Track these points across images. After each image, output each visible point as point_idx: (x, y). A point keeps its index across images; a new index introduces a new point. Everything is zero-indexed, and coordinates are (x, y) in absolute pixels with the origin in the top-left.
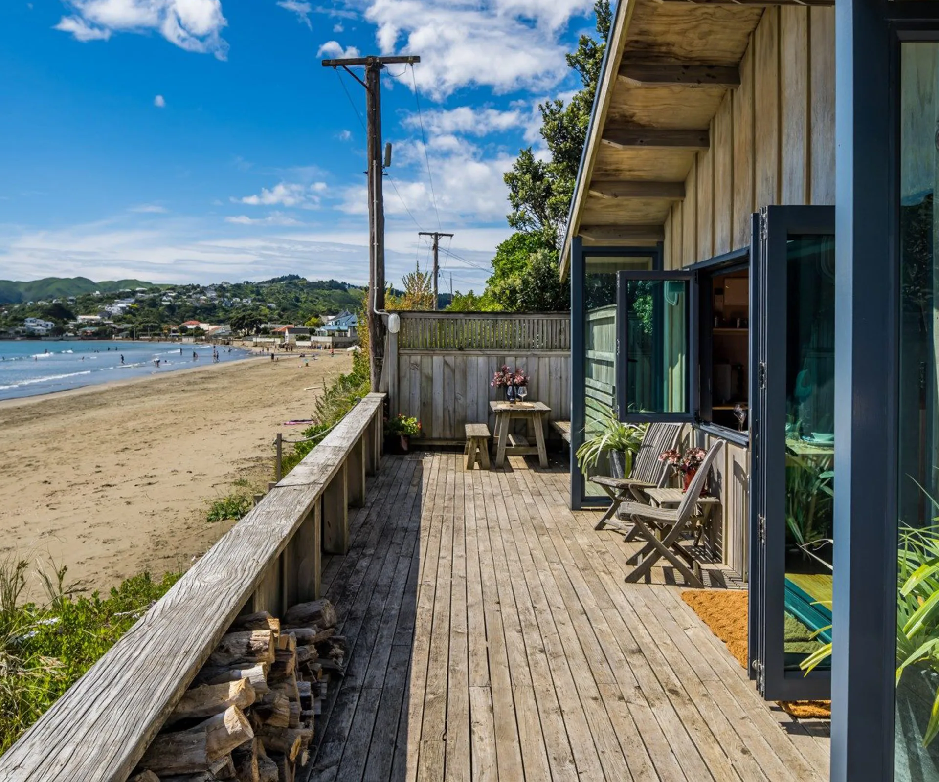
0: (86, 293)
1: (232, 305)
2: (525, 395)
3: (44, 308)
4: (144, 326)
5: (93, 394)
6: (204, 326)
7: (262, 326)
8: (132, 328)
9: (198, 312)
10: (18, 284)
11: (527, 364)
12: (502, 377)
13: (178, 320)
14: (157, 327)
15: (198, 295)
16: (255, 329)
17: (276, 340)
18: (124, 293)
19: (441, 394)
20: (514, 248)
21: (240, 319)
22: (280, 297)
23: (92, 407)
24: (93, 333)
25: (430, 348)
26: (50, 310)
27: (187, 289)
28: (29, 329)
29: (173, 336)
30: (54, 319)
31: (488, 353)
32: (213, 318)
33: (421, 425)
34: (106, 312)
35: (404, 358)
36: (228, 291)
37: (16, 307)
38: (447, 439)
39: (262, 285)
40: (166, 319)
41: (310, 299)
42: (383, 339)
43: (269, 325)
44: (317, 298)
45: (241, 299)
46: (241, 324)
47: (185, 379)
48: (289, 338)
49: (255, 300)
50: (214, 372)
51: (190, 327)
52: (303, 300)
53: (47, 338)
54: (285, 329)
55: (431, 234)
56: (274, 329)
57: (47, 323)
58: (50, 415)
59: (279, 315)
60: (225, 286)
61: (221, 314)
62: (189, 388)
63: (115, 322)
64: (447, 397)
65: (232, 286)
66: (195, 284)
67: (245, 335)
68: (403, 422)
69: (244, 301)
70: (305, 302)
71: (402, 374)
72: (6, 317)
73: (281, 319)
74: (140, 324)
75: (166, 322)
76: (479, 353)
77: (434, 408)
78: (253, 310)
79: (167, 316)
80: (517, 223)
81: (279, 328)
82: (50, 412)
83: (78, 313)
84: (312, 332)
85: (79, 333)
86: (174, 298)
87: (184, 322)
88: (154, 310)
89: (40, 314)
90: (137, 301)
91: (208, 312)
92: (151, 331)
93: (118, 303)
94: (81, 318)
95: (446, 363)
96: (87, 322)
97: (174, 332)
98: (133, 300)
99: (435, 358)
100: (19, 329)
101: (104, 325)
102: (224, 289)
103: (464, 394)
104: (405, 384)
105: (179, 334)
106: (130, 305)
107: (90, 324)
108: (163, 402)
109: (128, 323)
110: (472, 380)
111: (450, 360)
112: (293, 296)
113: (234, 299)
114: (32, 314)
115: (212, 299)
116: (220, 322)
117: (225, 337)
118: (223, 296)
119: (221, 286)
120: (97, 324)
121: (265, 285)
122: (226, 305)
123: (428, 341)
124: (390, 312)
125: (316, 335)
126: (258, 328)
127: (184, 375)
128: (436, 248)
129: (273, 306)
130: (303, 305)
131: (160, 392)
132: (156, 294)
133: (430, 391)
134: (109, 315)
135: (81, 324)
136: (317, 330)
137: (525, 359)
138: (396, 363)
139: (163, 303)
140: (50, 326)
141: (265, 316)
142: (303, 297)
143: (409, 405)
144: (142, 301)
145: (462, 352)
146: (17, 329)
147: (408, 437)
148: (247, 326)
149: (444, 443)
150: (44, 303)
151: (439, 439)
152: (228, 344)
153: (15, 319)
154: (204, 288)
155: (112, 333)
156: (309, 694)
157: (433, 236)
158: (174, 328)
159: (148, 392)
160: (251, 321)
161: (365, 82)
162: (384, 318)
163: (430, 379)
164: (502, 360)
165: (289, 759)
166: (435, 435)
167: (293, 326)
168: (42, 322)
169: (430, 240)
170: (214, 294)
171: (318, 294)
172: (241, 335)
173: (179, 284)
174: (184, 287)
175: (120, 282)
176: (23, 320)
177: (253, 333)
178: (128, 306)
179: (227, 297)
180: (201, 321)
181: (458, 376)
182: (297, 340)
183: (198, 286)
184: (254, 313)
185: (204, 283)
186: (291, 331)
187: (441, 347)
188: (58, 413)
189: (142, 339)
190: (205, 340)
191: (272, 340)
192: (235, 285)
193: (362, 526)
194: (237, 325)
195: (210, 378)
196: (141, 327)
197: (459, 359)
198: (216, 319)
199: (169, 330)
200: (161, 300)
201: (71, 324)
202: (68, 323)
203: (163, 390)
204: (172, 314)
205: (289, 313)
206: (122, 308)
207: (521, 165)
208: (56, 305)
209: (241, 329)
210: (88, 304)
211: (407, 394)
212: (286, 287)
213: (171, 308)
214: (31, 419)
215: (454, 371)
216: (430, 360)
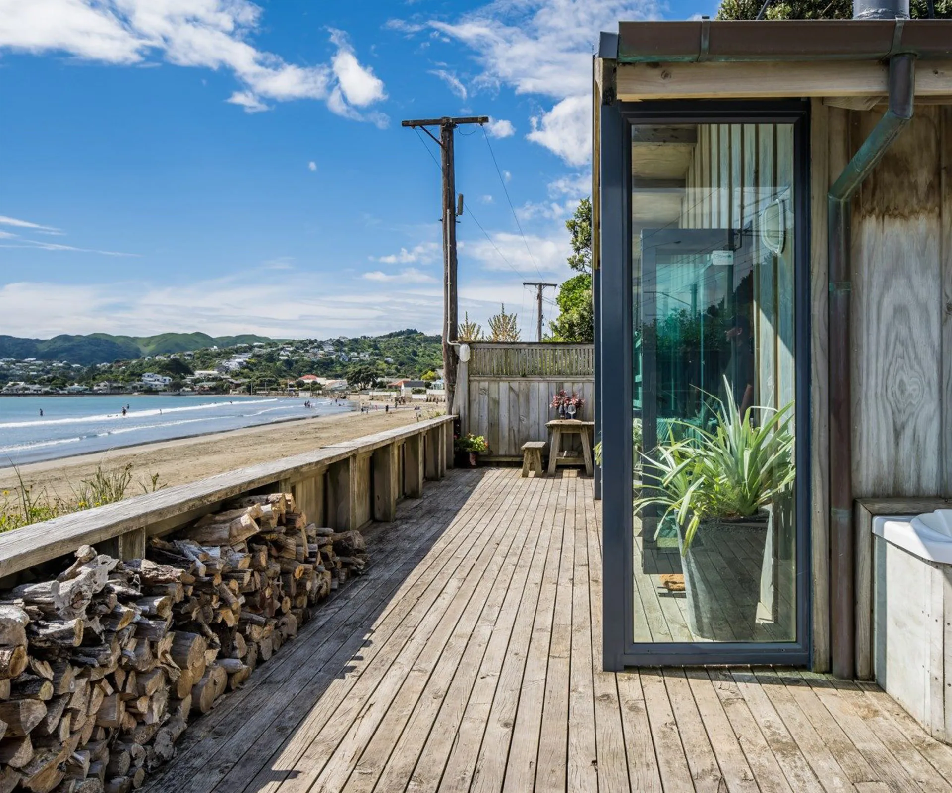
0: (204, 348)
1: (350, 360)
2: (574, 412)
3: (163, 363)
4: (261, 381)
5: (208, 443)
6: (321, 380)
7: (379, 380)
8: (250, 382)
9: (315, 366)
10: (135, 339)
11: (583, 388)
12: (560, 399)
13: (295, 375)
14: (275, 382)
15: (316, 350)
16: (371, 383)
17: (392, 393)
18: (242, 348)
19: (507, 415)
20: (574, 288)
21: (356, 373)
22: (398, 351)
23: (207, 453)
24: (210, 388)
25: (498, 375)
26: (167, 365)
27: (305, 344)
28: (146, 384)
29: (290, 390)
30: (171, 373)
31: (548, 379)
32: (330, 373)
33: (489, 443)
34: (223, 366)
35: (474, 385)
36: (345, 346)
37: (134, 362)
38: (511, 456)
39: (380, 339)
40: (284, 374)
41: (427, 353)
42: (456, 367)
43: (386, 379)
44: (435, 352)
45: (359, 354)
46: (358, 377)
47: (299, 429)
48: (405, 391)
49: (372, 354)
50: (328, 423)
51: (306, 381)
52: (421, 354)
53: (163, 393)
54: (401, 383)
55: (535, 284)
56: (391, 382)
57: (164, 378)
58: (165, 461)
59: (396, 369)
60: (342, 340)
61: (338, 369)
62: (302, 437)
63: (232, 377)
64: (512, 419)
65: (350, 340)
66: (313, 339)
67: (362, 389)
68: (471, 440)
69: (362, 355)
70: (422, 356)
71: (472, 398)
72: (124, 372)
73: (398, 373)
74: (257, 379)
75: (284, 377)
76: (541, 379)
77: (500, 429)
78: (370, 364)
79: (285, 371)
80: (577, 265)
81: (396, 381)
82: (165, 458)
83: (195, 368)
84: (428, 386)
85: (197, 387)
86: (291, 352)
87: (301, 376)
88: (271, 364)
89: (158, 369)
90: (255, 356)
91: (326, 367)
92: (268, 385)
93: (235, 358)
94: (198, 373)
95: (511, 389)
96: (205, 377)
97: (291, 386)
98: (250, 355)
99: (501, 383)
100: (137, 384)
101: (221, 379)
102: (342, 343)
103: (527, 415)
104: (475, 407)
105: (296, 388)
106: (247, 359)
107: (208, 379)
108: (276, 449)
109: (245, 378)
110: (534, 404)
111: (515, 385)
112: (410, 350)
113: (352, 354)
114: (150, 369)
115: (330, 354)
116: (337, 376)
117: (342, 391)
118: (341, 351)
119: (338, 341)
120: (214, 379)
121: (383, 340)
122: (343, 359)
123: (495, 368)
124: (462, 343)
125: (432, 388)
126: (374, 382)
127: (298, 426)
128: (540, 297)
129: (390, 360)
130: (421, 360)
131: (273, 440)
132: (274, 349)
133: (496, 413)
134: (227, 370)
135: (198, 378)
136: (433, 383)
137: (581, 384)
138: (466, 388)
139: (281, 358)
140: (167, 381)
141: (383, 370)
142: (420, 351)
143: (479, 426)
144: (259, 356)
145: (525, 379)
146: (135, 385)
147: (476, 453)
148: (363, 379)
149: (509, 460)
150: (162, 358)
151: (505, 456)
152: (344, 398)
153: (133, 374)
154: (321, 342)
155: (229, 387)
156: (316, 550)
157: (538, 286)
158: (291, 383)
159: (263, 440)
160: (367, 375)
161: (440, 140)
162: (456, 348)
163: (497, 403)
164: (560, 385)
165: (294, 577)
166: (502, 452)
167: (409, 380)
168: (159, 377)
169: (535, 290)
170: (331, 349)
171: (434, 348)
172: (357, 389)
173: (296, 339)
174: (301, 342)
175: (238, 337)
176: (141, 375)
177: (370, 387)
178: (245, 361)
179: (344, 352)
180: (318, 376)
181: (522, 399)
182: (413, 393)
183: (316, 341)
184: (371, 367)
185: (322, 338)
186: (407, 384)
187: (507, 374)
188: (172, 459)
189: (259, 394)
190: (322, 394)
191: (388, 393)
192: (352, 340)
193: (414, 508)
194: (354, 379)
195: (323, 428)
196: (258, 381)
197: (523, 385)
198: (333, 373)
199: (286, 384)
200: (278, 355)
201: (189, 379)
202: (184, 378)
203: (277, 440)
204: (290, 369)
205: (406, 366)
206: (240, 363)
207: (581, 213)
208: (174, 360)
209: (357, 383)
210: (206, 360)
211: (477, 416)
212: (404, 341)
213: (289, 363)
214: (147, 464)
215: (518, 395)
216: (497, 385)
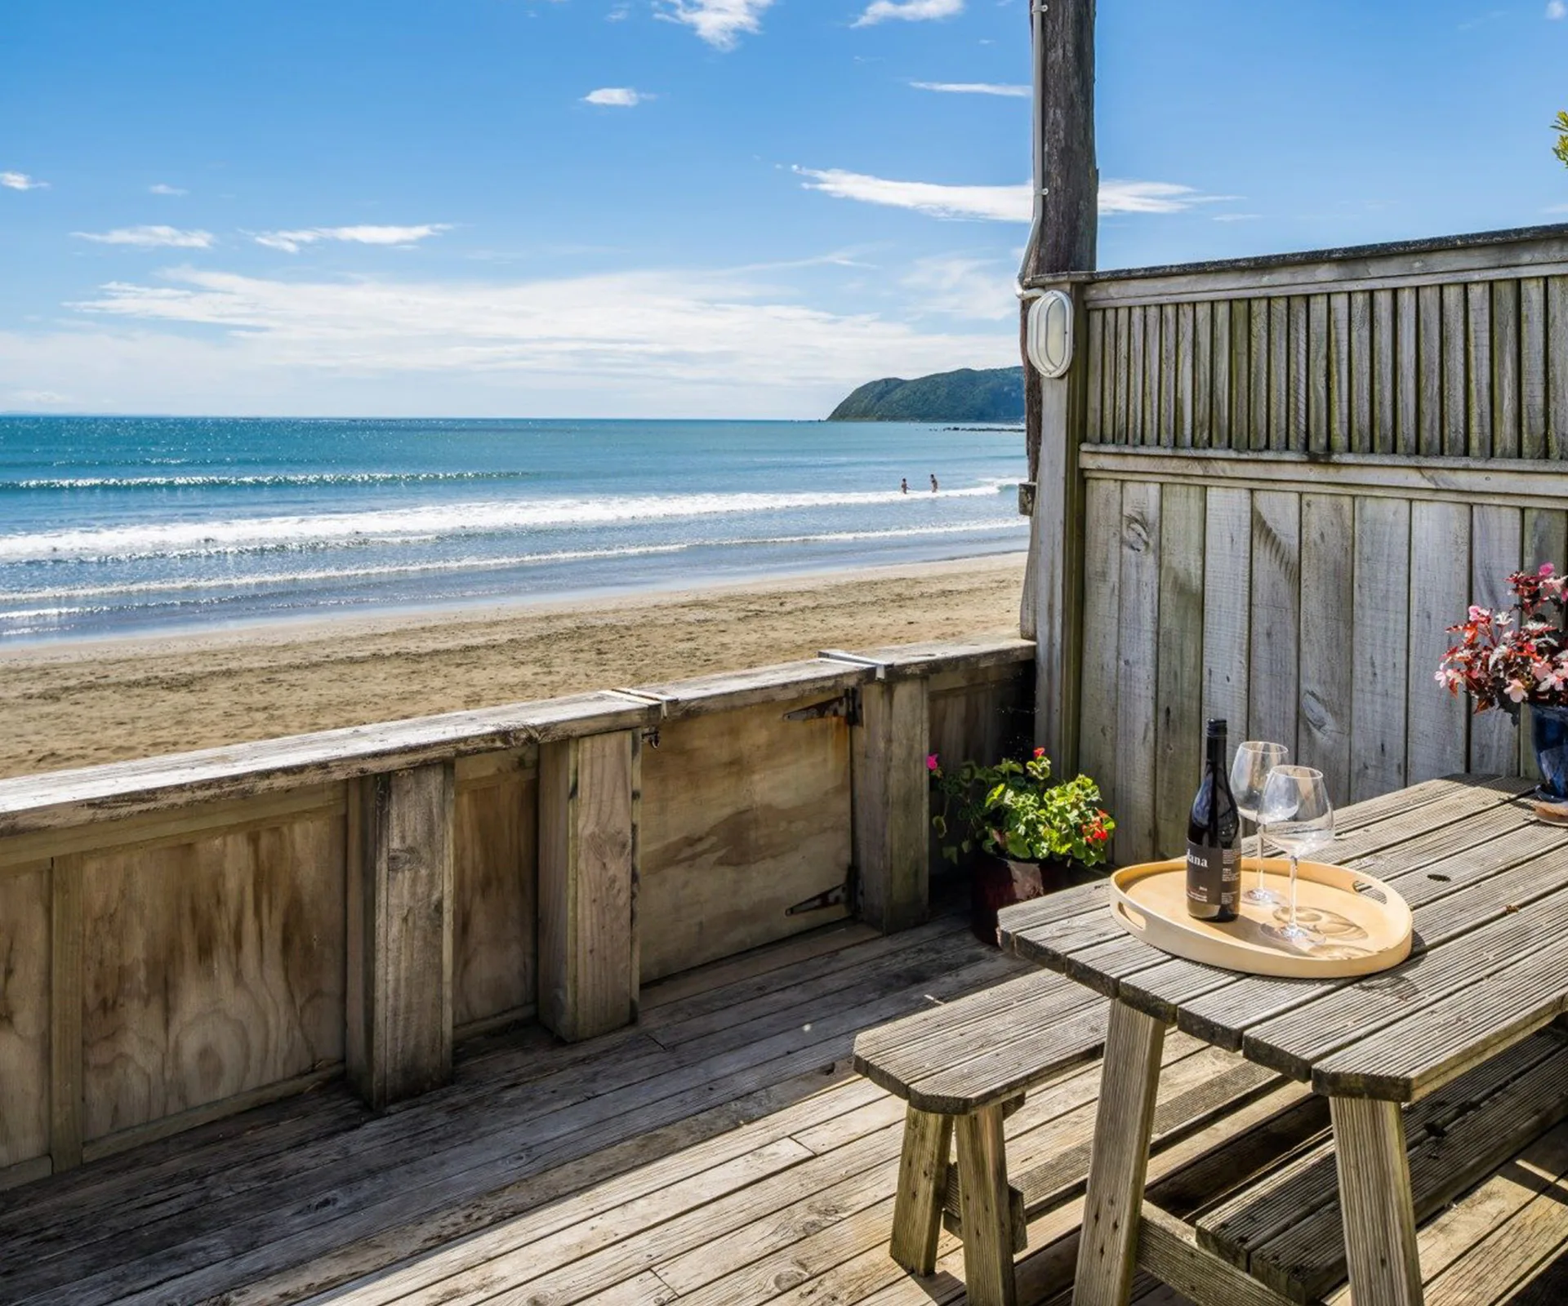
19: (1238, 674)
25: (1196, 448)
31: (1463, 480)
35: (1101, 494)
71: (1092, 562)
76: (1414, 479)
95: (1259, 527)
99: (1215, 495)
104: (1102, 607)
110: (1380, 633)
111: (1280, 510)
123: (1186, 409)
133: (1190, 660)
138: (1062, 512)
143: (1114, 709)
145: (1331, 475)
163: (1194, 601)
181: (1313, 603)
187: (1237, 443)
197: (1321, 510)
211: (1109, 656)
215: (1294, 576)
216: (1195, 505)
